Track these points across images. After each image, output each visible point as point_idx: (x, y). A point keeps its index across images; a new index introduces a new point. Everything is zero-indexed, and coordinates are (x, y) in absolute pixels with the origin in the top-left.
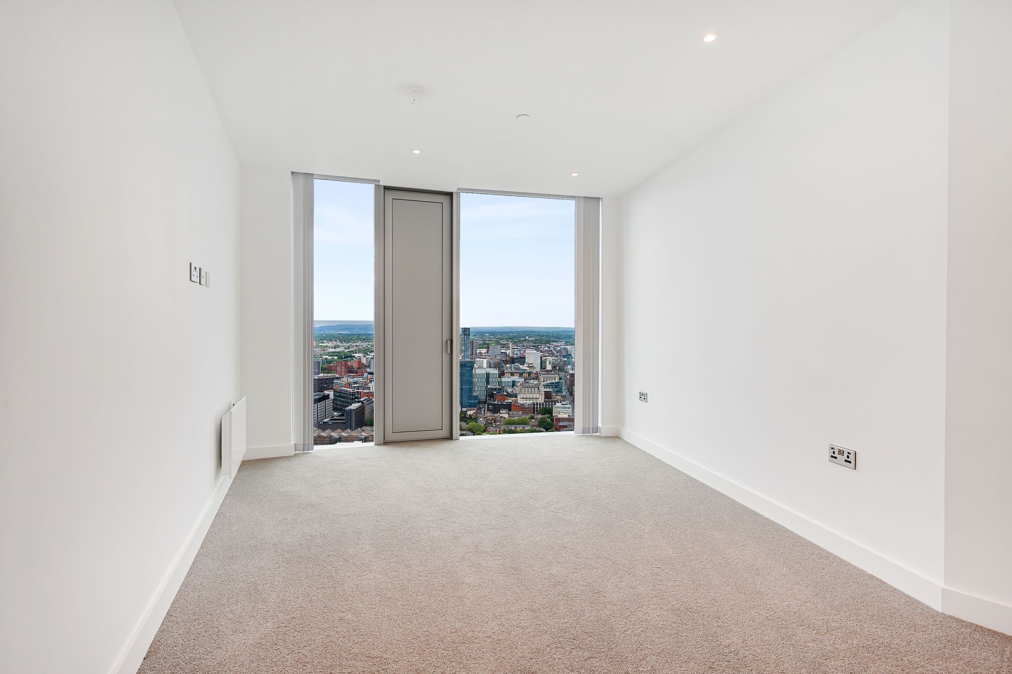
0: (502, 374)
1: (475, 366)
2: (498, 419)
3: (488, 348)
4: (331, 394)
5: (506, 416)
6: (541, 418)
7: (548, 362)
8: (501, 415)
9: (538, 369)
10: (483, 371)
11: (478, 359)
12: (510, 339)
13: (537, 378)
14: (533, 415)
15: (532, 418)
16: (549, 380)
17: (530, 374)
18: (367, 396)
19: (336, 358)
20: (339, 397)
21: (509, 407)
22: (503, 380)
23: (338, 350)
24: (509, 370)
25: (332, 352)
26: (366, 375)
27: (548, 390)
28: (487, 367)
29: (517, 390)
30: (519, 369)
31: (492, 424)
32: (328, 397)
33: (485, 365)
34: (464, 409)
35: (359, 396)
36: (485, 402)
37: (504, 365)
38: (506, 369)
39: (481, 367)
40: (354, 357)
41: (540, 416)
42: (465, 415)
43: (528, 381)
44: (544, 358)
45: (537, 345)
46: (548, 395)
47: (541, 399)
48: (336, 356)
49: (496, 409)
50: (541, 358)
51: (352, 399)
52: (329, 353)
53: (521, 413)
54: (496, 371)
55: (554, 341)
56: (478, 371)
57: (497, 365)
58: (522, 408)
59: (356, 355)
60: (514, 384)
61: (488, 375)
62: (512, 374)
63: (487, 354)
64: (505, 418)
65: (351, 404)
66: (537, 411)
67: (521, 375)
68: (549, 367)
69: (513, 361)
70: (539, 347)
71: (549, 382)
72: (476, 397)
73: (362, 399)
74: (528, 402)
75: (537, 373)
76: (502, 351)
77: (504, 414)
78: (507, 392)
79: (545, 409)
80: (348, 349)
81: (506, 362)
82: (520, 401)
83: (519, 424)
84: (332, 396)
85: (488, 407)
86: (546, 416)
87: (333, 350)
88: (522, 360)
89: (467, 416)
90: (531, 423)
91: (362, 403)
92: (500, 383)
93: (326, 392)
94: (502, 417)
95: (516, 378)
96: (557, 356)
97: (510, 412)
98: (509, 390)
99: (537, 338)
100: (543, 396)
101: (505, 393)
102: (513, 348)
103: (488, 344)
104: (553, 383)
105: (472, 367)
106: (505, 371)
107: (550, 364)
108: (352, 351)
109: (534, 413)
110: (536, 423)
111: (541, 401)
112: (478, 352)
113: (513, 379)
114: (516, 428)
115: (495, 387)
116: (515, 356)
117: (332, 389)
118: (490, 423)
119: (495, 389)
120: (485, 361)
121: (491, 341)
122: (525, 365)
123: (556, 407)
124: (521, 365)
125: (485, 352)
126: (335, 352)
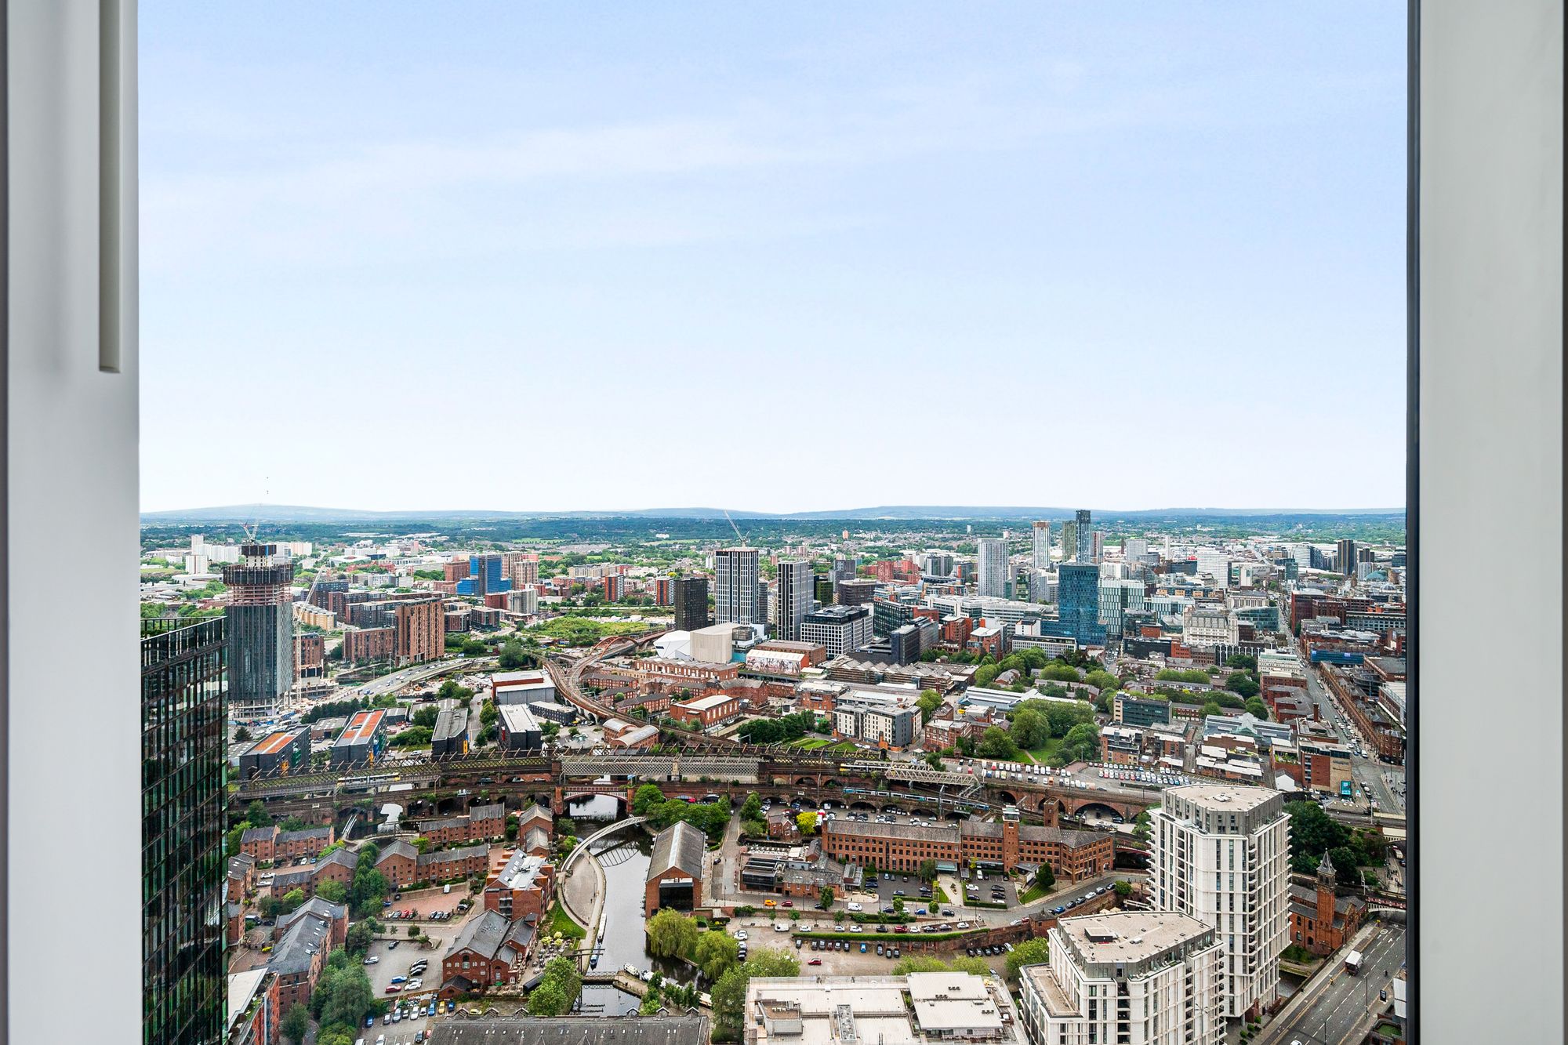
0: (1151, 590)
1: (1102, 575)
2: (1146, 668)
3: (1123, 544)
4: (870, 607)
5: (1162, 664)
6: (1234, 675)
7: (1243, 573)
8: (1150, 662)
9: (1223, 583)
10: (1117, 584)
11: (1105, 563)
12: (1166, 529)
13: (1221, 601)
14: (1217, 667)
15: (1214, 672)
16: (1248, 604)
17: (1206, 592)
18: (923, 615)
19: (876, 555)
20: (882, 614)
21: (1166, 649)
22: (1154, 600)
23: (879, 544)
24: (1163, 584)
25: (871, 547)
26: (921, 582)
27: (1247, 623)
28: (1123, 577)
29: (1179, 620)
30: (1183, 582)
31: (1133, 675)
32: (865, 613)
33: (1118, 574)
34: (1083, 647)
35: (911, 614)
36: (1120, 637)
37: (1153, 574)
38: (1159, 582)
39: (1111, 577)
40: (902, 554)
41: (1230, 670)
42: (1084, 656)
43: (1202, 605)
44: (1234, 565)
45: (1218, 540)
46: (1245, 633)
47: (1232, 640)
48: (876, 552)
49: (1141, 651)
50: (1230, 564)
51: (901, 619)
52: (867, 548)
53: (1190, 661)
54: (1140, 585)
55: (1254, 534)
56: (1104, 584)
57: (1143, 575)
58: (1191, 652)
59: (905, 552)
60: (1175, 609)
61: (1125, 591)
62: (1171, 591)
63: (1120, 555)
64: (1159, 668)
65: (899, 626)
66: (1224, 660)
67: (1189, 593)
68: (1246, 581)
69: (1171, 567)
70: (1224, 544)
71: (1247, 608)
72: (1103, 629)
73: (916, 620)
74: (1204, 642)
75: (1221, 591)
76: (1150, 550)
77: (1157, 660)
78: (1162, 623)
79: (1240, 658)
80: (893, 542)
81: (1159, 570)
82: (1188, 640)
83: (1188, 681)
84: (871, 613)
85: (1126, 647)
86: (1243, 671)
87: (872, 544)
88: (1190, 566)
89: (1088, 659)
90: (1212, 682)
91: (916, 625)
92: (1148, 606)
93: (864, 606)
94: (1153, 666)
95: (1179, 598)
96: (1262, 562)
97: (1168, 658)
98: (1167, 619)
99: (1219, 529)
100: (1236, 634)
101: (1159, 625)
102: (1172, 546)
103: (1123, 538)
104: (1257, 611)
105: (1096, 576)
106: (1158, 586)
107: (1248, 575)
108: (899, 546)
109: (1218, 664)
110: (1223, 683)
111: (1231, 644)
112: (1104, 551)
113: (1174, 601)
114: (1181, 687)
115: (1139, 612)
116: (1176, 560)
117: (872, 601)
118: (1130, 675)
119: (1139, 616)
120: (1118, 567)
121: (1128, 532)
122: (1197, 576)
123: (1263, 657)
124: (1188, 574)
125: (1117, 551)
126: (874, 547)
